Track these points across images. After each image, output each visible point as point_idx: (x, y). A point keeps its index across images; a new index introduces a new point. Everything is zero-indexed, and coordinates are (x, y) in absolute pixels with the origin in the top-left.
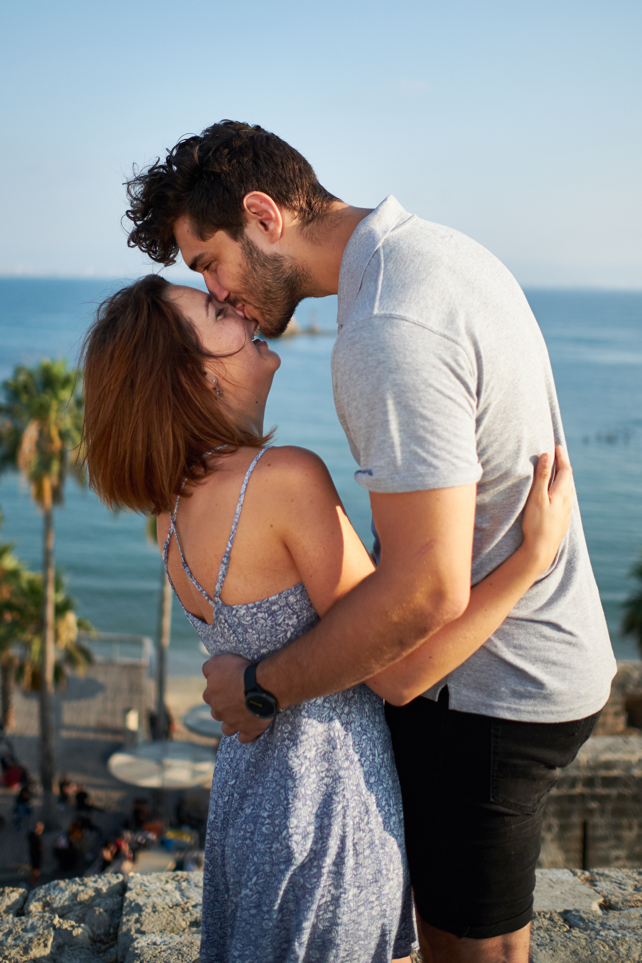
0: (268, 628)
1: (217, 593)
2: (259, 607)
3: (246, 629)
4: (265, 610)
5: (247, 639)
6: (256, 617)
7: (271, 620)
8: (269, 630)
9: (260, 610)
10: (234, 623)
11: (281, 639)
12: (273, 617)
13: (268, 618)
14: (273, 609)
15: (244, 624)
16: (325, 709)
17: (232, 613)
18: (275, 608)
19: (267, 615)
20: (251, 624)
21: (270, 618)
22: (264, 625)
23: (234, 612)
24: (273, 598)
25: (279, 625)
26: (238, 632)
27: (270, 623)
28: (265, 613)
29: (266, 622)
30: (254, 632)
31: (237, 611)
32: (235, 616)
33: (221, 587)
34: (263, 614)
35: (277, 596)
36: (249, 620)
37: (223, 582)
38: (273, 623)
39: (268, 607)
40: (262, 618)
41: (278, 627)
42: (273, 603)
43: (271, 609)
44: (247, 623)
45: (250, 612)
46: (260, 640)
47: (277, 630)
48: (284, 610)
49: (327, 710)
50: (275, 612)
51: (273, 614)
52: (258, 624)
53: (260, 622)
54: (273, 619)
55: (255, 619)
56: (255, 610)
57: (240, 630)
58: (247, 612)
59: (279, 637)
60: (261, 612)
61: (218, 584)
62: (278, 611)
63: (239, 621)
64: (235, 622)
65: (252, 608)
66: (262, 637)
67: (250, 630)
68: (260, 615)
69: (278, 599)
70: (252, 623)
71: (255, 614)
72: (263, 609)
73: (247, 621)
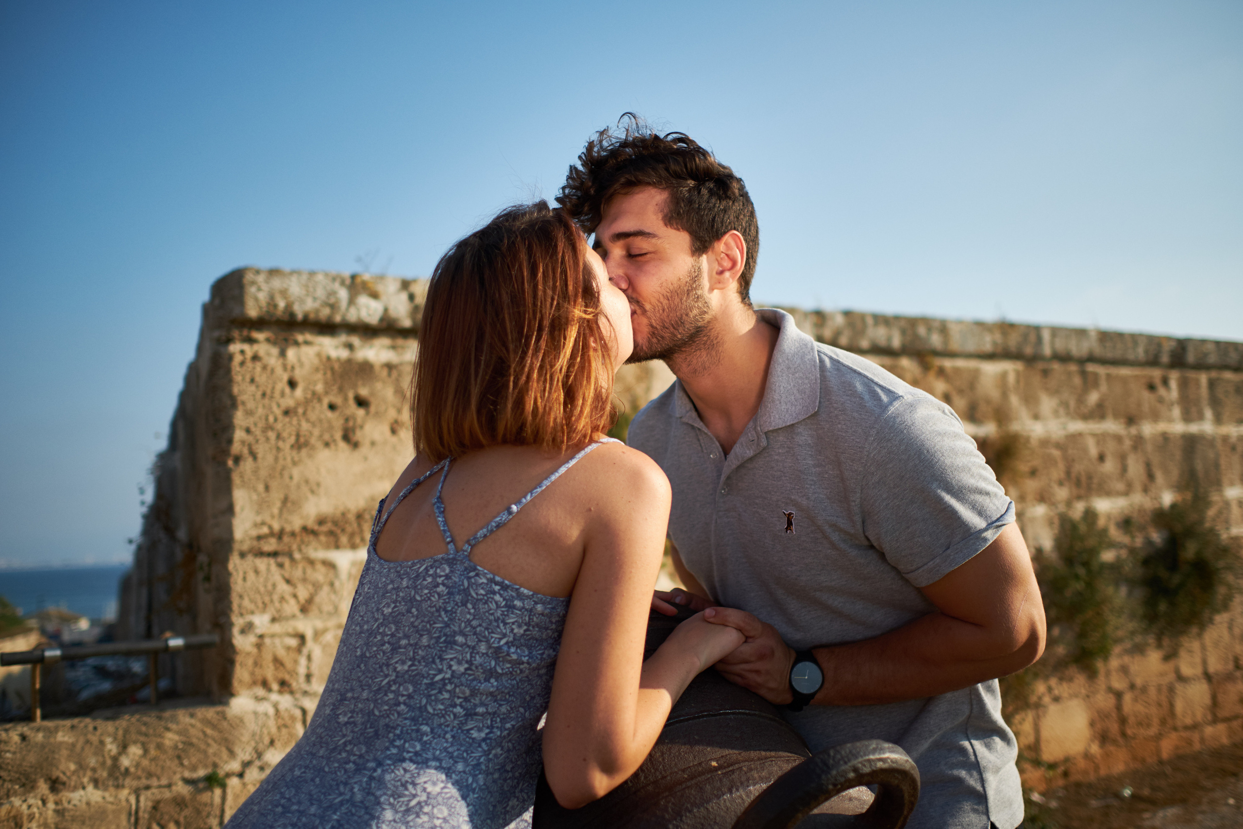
0: (492, 618)
1: (475, 538)
2: (505, 588)
3: (467, 602)
4: (507, 597)
5: (455, 613)
6: (492, 596)
7: (503, 611)
8: (491, 621)
9: (502, 592)
10: (459, 586)
11: (493, 640)
12: (508, 611)
13: (503, 607)
14: (516, 602)
15: (470, 594)
16: (480, 749)
17: (468, 573)
18: (518, 603)
19: (504, 603)
20: (477, 600)
21: (503, 609)
22: (491, 612)
23: (472, 574)
24: (526, 591)
25: (505, 624)
26: (454, 598)
27: (499, 615)
28: (504, 599)
29: (496, 610)
30: (472, 611)
31: (477, 575)
32: (469, 578)
33: (485, 536)
34: (501, 599)
35: (531, 593)
36: (482, 594)
37: (492, 531)
38: (501, 617)
39: (513, 597)
40: (496, 603)
41: (501, 625)
42: (520, 596)
43: (513, 602)
44: (475, 596)
45: (491, 587)
46: (469, 624)
47: (498, 626)
48: (523, 614)
49: (481, 752)
50: (514, 607)
51: (510, 607)
52: (486, 606)
53: (490, 604)
54: (506, 613)
55: (488, 598)
56: (497, 588)
57: (458, 598)
58: (487, 584)
59: (493, 635)
60: (501, 595)
61: (485, 530)
62: (517, 609)
63: (468, 588)
64: (463, 585)
65: (497, 584)
66: (474, 623)
67: (470, 606)
68: (497, 598)
69: (528, 597)
70: (481, 600)
71: (494, 593)
72: (506, 594)
73: (477, 594)
